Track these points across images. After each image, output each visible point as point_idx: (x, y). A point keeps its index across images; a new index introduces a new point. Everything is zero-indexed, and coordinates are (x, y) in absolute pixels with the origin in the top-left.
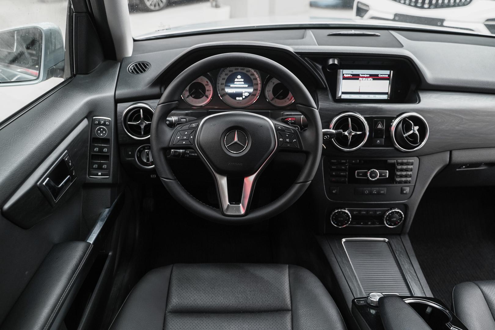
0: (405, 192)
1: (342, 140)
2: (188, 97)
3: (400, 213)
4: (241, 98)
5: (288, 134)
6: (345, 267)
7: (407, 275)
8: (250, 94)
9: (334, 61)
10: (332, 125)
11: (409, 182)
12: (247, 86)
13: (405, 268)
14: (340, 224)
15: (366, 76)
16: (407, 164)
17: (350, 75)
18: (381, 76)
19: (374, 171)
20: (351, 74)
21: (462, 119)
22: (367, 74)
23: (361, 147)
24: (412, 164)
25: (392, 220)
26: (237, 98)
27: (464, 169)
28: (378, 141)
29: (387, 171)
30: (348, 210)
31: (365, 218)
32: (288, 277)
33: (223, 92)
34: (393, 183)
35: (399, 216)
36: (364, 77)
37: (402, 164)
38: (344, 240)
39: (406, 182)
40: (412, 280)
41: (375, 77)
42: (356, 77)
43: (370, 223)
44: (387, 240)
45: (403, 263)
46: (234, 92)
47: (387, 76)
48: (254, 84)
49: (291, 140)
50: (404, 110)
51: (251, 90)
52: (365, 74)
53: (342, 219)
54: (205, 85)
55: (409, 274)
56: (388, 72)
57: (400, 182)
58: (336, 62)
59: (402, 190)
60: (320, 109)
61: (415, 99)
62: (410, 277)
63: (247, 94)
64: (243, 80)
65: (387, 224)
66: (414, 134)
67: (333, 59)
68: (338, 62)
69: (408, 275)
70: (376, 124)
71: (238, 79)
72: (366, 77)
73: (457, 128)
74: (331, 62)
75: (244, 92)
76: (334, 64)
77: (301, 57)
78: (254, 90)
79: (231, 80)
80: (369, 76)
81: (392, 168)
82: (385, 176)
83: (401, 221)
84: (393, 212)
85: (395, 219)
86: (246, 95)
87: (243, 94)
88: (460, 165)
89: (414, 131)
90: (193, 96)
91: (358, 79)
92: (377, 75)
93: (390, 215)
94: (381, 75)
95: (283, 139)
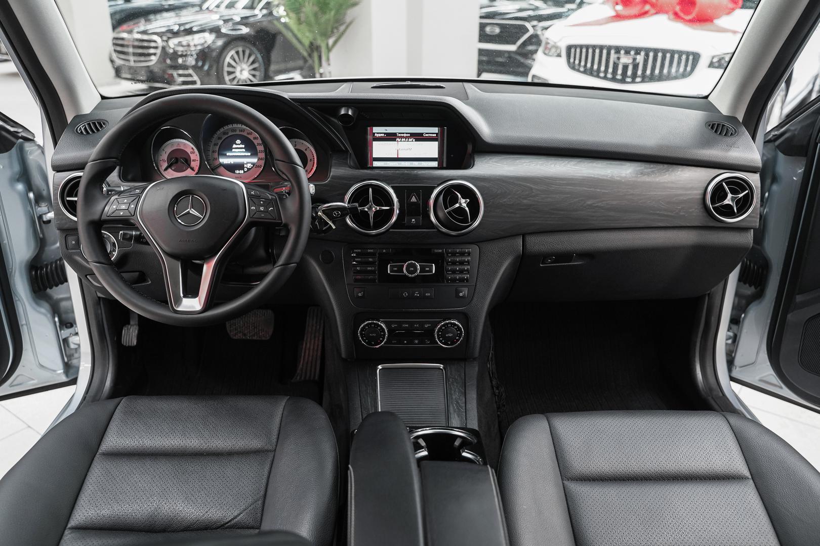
0: (461, 294)
1: (361, 218)
2: (166, 169)
3: (458, 326)
4: (242, 172)
5: (263, 201)
6: (367, 397)
7: (451, 406)
8: (254, 164)
9: (348, 111)
10: (348, 197)
11: (467, 280)
12: (249, 154)
13: (452, 398)
14: (373, 343)
15: (405, 135)
16: (462, 254)
17: (383, 135)
18: (427, 135)
19: (412, 263)
20: (385, 133)
21: (531, 189)
22: (406, 133)
23: (389, 229)
24: (469, 254)
25: (447, 335)
26: (237, 172)
27: (549, 264)
28: (413, 220)
29: (433, 265)
30: (385, 322)
31: (409, 334)
32: (282, 410)
33: (217, 163)
34: (443, 282)
35: (457, 331)
36: (403, 137)
37: (454, 254)
38: (380, 367)
39: (462, 280)
40: (455, 411)
41: (419, 137)
42: (391, 137)
43: (416, 342)
44: (442, 366)
45: (453, 392)
46: (232, 163)
47: (435, 135)
48: (258, 151)
49: (266, 207)
50: (447, 177)
51: (255, 160)
52: (404, 133)
53: (374, 335)
54: (189, 153)
55: (455, 405)
56: (435, 130)
57: (454, 280)
58: (350, 113)
59: (457, 292)
60: (332, 176)
61: (468, 165)
62: (454, 407)
63: (249, 166)
64: (243, 146)
65: (441, 342)
66: (461, 209)
67: (346, 108)
68: (354, 113)
69: (453, 406)
70: (409, 197)
71: (236, 144)
72: (406, 138)
73: (525, 201)
74: (343, 112)
75: (245, 162)
76: (346, 115)
77: (301, 106)
78: (258, 160)
79: (227, 146)
80: (409, 135)
81: (439, 260)
82: (431, 271)
83: (460, 338)
84: (447, 324)
85: (450, 335)
86: (248, 167)
87: (245, 166)
88: (544, 256)
89: (461, 204)
90: (173, 169)
91: (394, 140)
92: (421, 134)
93: (443, 328)
94: (426, 133)
95: (256, 208)
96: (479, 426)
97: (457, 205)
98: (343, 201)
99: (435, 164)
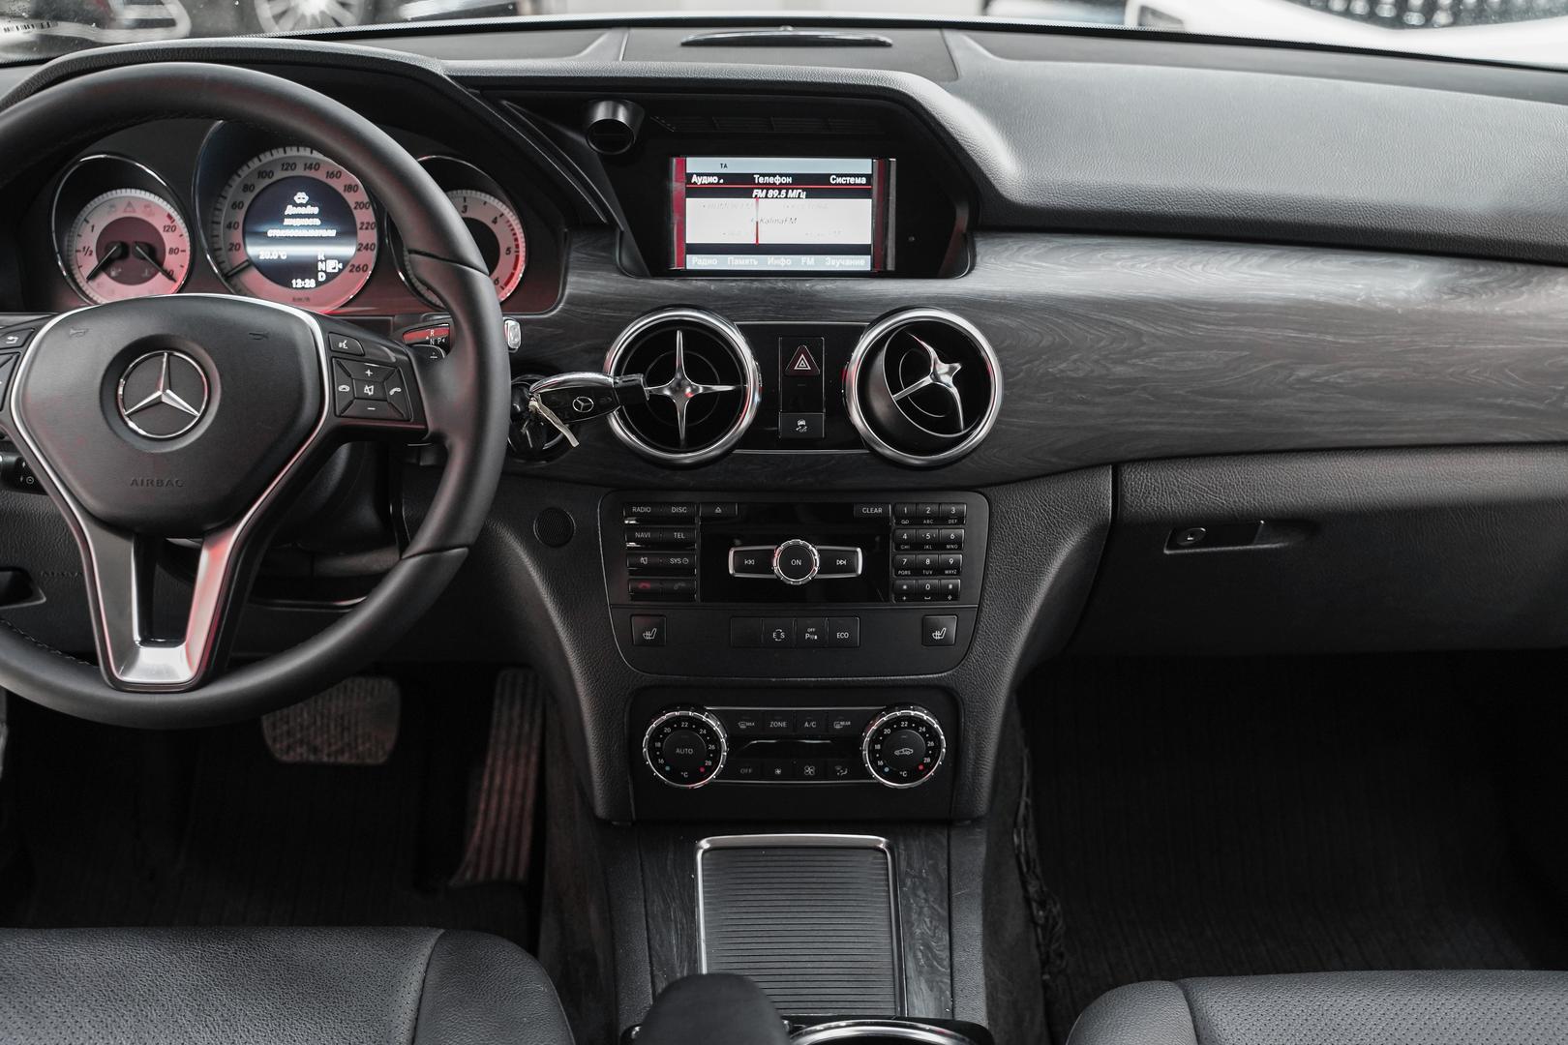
0: (937, 635)
1: (652, 418)
2: (93, 276)
3: (930, 727)
4: (310, 283)
5: (371, 369)
6: (669, 931)
7: (910, 958)
8: (345, 262)
9: (615, 112)
10: (613, 357)
11: (955, 594)
12: (332, 233)
13: (912, 934)
14: (685, 775)
15: (778, 180)
16: (941, 520)
17: (712, 180)
18: (840, 180)
19: (798, 546)
20: (720, 176)
21: (1138, 334)
22: (781, 175)
23: (734, 447)
24: (960, 519)
25: (897, 753)
26: (298, 283)
27: (1189, 547)
28: (802, 423)
29: (859, 550)
30: (718, 715)
31: (789, 750)
32: (422, 969)
33: (238, 258)
34: (887, 599)
35: (927, 740)
36: (773, 186)
37: (917, 520)
38: (705, 844)
39: (940, 594)
40: (920, 973)
41: (817, 187)
42: (739, 186)
43: (810, 770)
44: (882, 842)
45: (914, 916)
46: (284, 258)
47: (864, 181)
48: (359, 226)
49: (382, 384)
50: (900, 299)
51: (348, 250)
52: (774, 175)
53: (690, 751)
54: (161, 231)
55: (920, 955)
56: (865, 166)
57: (917, 595)
58: (622, 116)
59: (927, 629)
60: (568, 299)
61: (956, 267)
62: (917, 960)
63: (332, 266)
64: (316, 210)
65: (879, 770)
66: (937, 391)
67: (611, 103)
68: (633, 115)
69: (915, 956)
70: (790, 358)
71: (296, 205)
72: (780, 187)
73: (1120, 370)
74: (601, 113)
75: (321, 257)
76: (611, 124)
77: (481, 97)
78: (359, 250)
79: (267, 209)
80: (790, 180)
81: (876, 538)
82: (851, 568)
83: (934, 759)
84: (898, 720)
85: (908, 751)
86: (329, 270)
87: (321, 266)
88: (1175, 527)
89: (936, 377)
90: (113, 274)
91: (747, 194)
92: (824, 178)
93: (887, 731)
94: (838, 175)
95: (352, 388)
96: (991, 1015)
97: (927, 380)
98: (599, 367)
99: (863, 263)
